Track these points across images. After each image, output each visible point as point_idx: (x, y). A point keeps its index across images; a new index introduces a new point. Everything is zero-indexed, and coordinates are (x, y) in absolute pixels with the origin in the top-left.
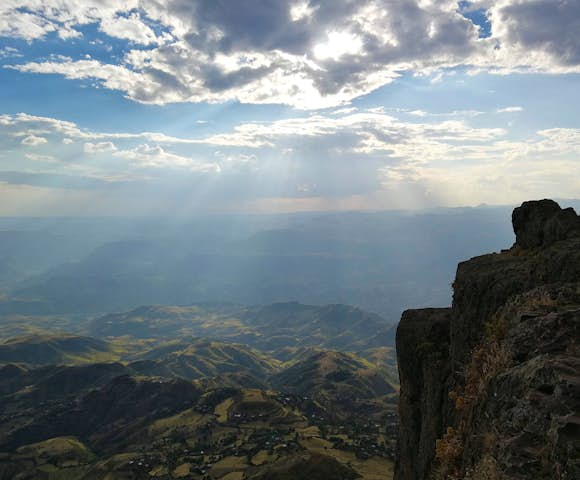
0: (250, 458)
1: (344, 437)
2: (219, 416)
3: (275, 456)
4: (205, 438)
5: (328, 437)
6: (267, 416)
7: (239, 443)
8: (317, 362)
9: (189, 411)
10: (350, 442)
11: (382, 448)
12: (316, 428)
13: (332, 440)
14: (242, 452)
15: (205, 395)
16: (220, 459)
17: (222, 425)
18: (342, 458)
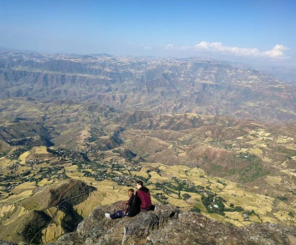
0: (37, 183)
1: (90, 170)
2: (20, 161)
3: (51, 181)
4: (12, 172)
5: (82, 171)
6: (49, 161)
7: (31, 175)
8: (80, 132)
9: (3, 158)
10: (93, 173)
11: (108, 175)
12: (76, 166)
13: (83, 172)
14: (32, 180)
15: (13, 150)
16: (20, 184)
17: (23, 165)
18: (87, 181)
